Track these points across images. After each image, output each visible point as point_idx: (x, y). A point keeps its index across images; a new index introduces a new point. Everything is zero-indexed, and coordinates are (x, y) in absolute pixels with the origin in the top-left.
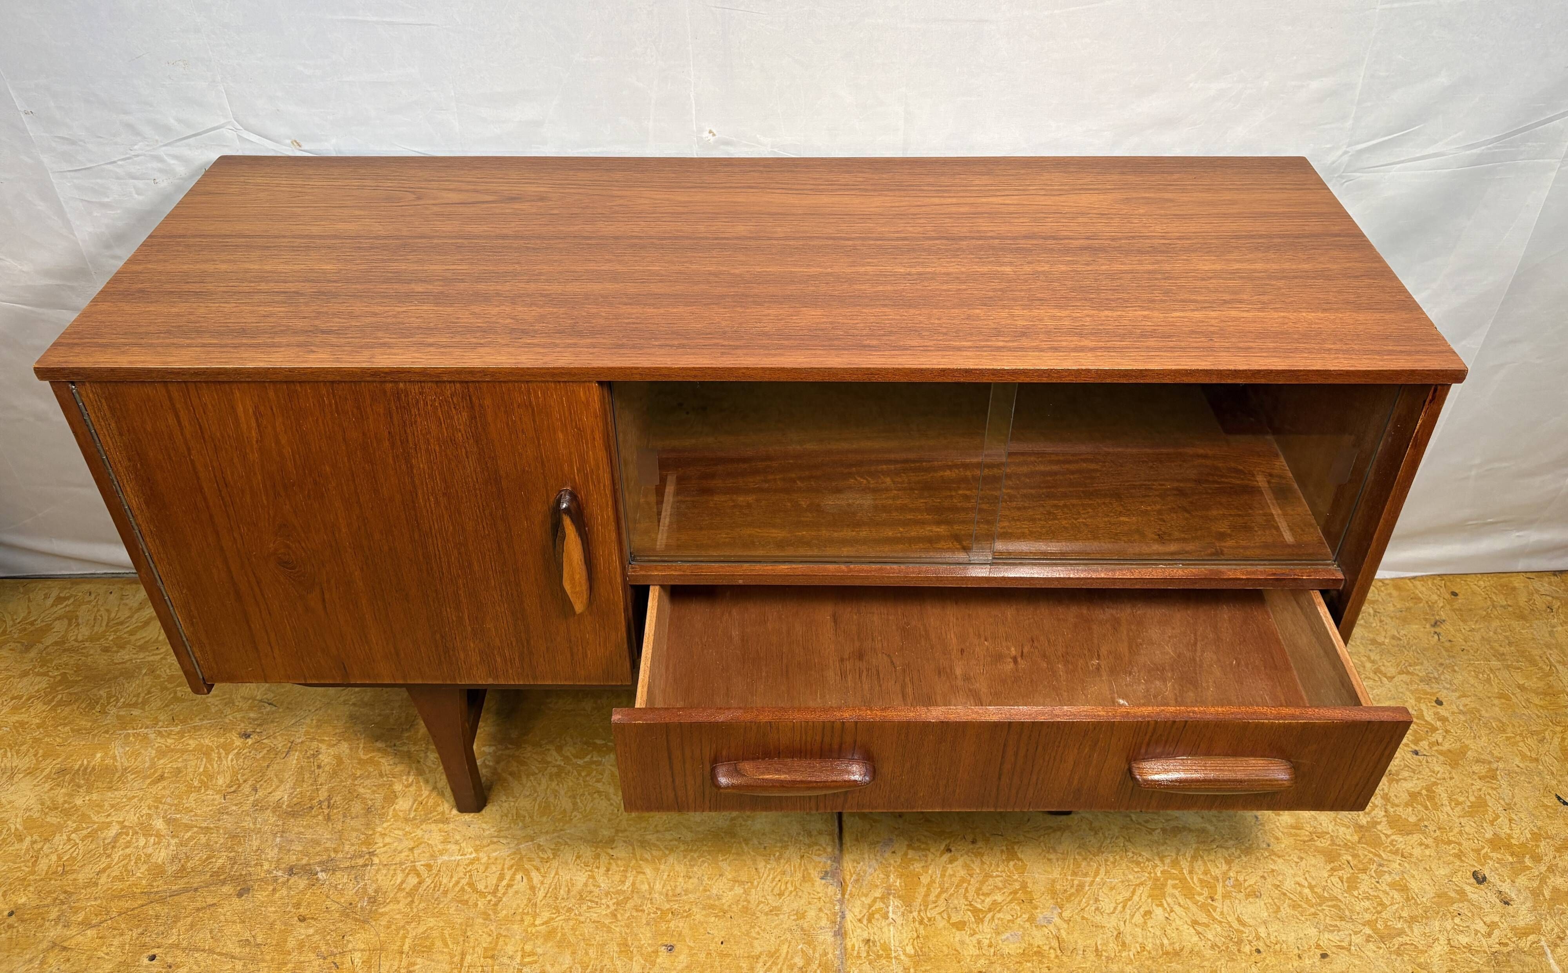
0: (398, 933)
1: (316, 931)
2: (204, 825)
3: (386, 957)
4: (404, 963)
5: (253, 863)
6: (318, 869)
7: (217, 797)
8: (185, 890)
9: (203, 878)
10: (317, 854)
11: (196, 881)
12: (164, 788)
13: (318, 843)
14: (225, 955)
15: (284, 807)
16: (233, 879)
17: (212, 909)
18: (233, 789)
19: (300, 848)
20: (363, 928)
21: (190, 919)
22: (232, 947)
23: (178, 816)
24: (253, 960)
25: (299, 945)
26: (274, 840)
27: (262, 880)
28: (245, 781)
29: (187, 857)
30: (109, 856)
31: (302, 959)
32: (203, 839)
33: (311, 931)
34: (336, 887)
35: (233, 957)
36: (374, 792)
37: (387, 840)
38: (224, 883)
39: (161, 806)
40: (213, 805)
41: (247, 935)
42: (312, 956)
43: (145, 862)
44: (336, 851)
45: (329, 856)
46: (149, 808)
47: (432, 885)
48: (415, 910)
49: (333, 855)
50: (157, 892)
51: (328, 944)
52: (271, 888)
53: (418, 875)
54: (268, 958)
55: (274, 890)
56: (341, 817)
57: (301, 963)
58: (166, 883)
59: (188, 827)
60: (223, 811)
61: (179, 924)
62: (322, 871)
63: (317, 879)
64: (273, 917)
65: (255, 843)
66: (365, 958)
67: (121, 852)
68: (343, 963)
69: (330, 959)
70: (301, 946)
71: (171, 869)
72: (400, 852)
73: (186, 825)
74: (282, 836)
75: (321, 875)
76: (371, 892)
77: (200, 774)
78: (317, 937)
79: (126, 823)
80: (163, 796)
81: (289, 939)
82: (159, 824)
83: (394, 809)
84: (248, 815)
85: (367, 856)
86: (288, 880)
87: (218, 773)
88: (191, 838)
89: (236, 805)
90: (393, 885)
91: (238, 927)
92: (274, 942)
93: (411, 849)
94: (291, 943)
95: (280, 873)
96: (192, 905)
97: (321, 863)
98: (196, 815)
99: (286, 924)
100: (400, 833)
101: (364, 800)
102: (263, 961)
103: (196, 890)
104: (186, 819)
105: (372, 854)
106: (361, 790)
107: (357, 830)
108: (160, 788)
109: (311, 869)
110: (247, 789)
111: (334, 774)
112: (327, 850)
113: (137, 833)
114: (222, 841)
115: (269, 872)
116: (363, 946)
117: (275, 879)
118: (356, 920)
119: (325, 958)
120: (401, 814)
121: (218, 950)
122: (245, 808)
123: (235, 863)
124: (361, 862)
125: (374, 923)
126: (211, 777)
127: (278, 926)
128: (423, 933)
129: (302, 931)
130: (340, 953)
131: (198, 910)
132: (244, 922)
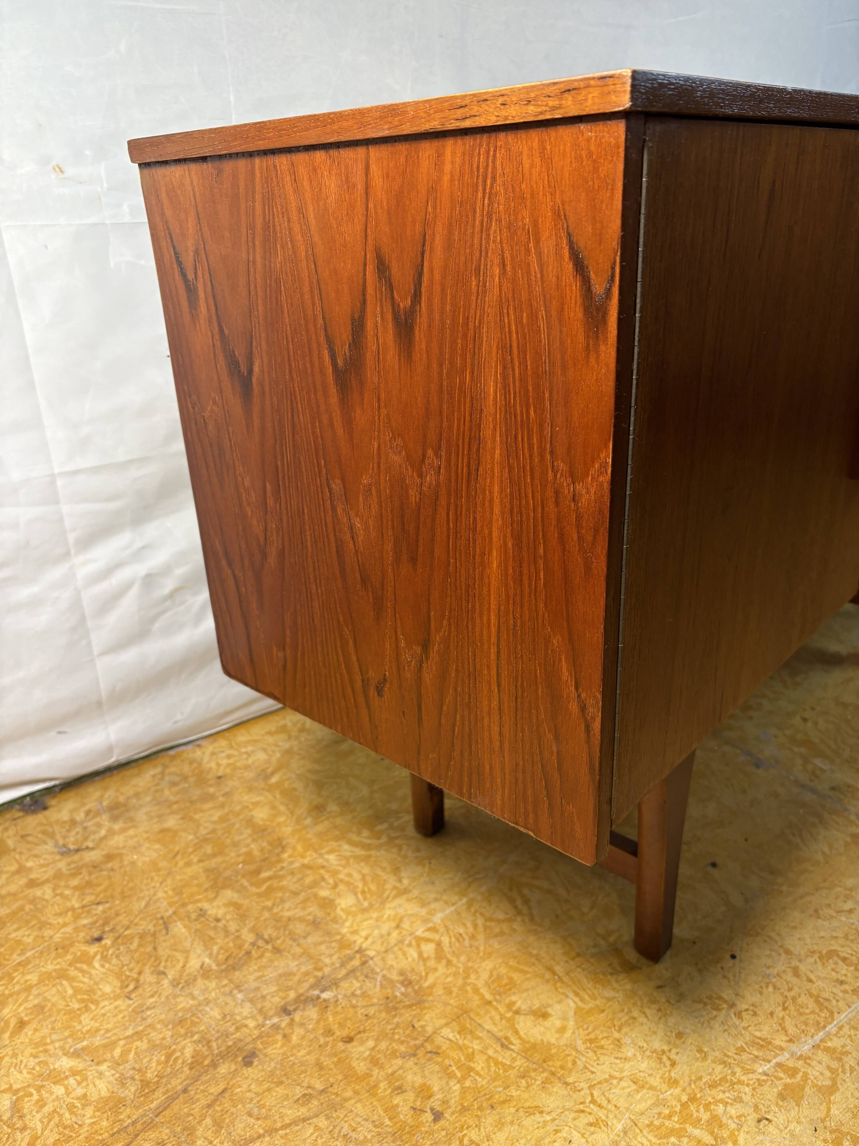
0: (466, 991)
1: (377, 1039)
2: (130, 1032)
3: (478, 1014)
4: (502, 1009)
5: (232, 1029)
6: (316, 992)
7: (119, 1002)
8: (173, 1099)
9: (183, 1076)
10: (300, 982)
11: (177, 1084)
12: (36, 1030)
13: (289, 975)
14: (294, 1122)
15: (214, 967)
16: (223, 1056)
17: (227, 1095)
18: (131, 987)
19: (275, 988)
20: (425, 1008)
21: (208, 1121)
22: (291, 1113)
23: (85, 1043)
24: (333, 1107)
25: (371, 1061)
26: (234, 999)
27: (260, 1037)
28: (140, 973)
29: (139, 1070)
30: (24, 1129)
31: (390, 1071)
32: (143, 1045)
33: (371, 1043)
34: (353, 994)
35: (304, 1120)
36: (304, 909)
37: (364, 933)
38: (214, 1065)
39: (48, 1047)
40: (121, 1011)
41: (299, 1091)
42: (399, 1062)
43: (84, 1106)
44: (317, 969)
45: (316, 977)
46: (35, 1057)
47: (453, 940)
48: (460, 965)
49: (320, 974)
50: (134, 1123)
51: (402, 1042)
52: (279, 1037)
53: (428, 940)
54: (349, 1094)
55: (285, 1036)
56: (290, 943)
57: (393, 1074)
58: (137, 1108)
59: (111, 1046)
60: (139, 1011)
61: (199, 1133)
62: (322, 991)
63: (325, 1000)
64: (311, 1059)
65: (216, 1013)
66: (457, 1028)
67: (39, 1116)
68: (439, 1047)
69: (421, 1053)
70: (375, 1062)
71: (130, 1091)
72: (389, 934)
73: (105, 1046)
74: (240, 991)
75: (325, 995)
76: (394, 976)
77: (73, 996)
78: (383, 1045)
79: (15, 1087)
80: (44, 1037)
81: (354, 1064)
82: (65, 1063)
83: (342, 910)
84: (176, 996)
85: (358, 956)
86: (292, 1020)
87: (97, 983)
88: (125, 1053)
89: (152, 996)
90: (414, 960)
91: (280, 1091)
92: (340, 1077)
93: (398, 927)
94: (361, 1067)
95: (276, 1020)
96: (197, 1108)
97: (312, 987)
98: (107, 1031)
99: (335, 1055)
100: (370, 922)
101: (301, 920)
102: (346, 1100)
103: (185, 1091)
104: (98, 1041)
105: (360, 951)
106: (287, 914)
107: (322, 943)
108: (30, 1033)
109: (308, 998)
110: (148, 977)
111: (243, 917)
112: (307, 974)
113: (43, 1086)
114: (169, 1034)
115: (259, 1026)
116: (443, 1021)
117: (276, 1027)
118: (410, 1006)
119: (414, 1055)
120: (353, 909)
121: (279, 1125)
122: (165, 994)
123: (209, 1042)
124: (356, 962)
125: (431, 998)
126: (91, 991)
127: (327, 1062)
128: (491, 975)
129: (362, 1049)
130: (426, 1041)
131: (209, 1106)
132: (282, 1083)
